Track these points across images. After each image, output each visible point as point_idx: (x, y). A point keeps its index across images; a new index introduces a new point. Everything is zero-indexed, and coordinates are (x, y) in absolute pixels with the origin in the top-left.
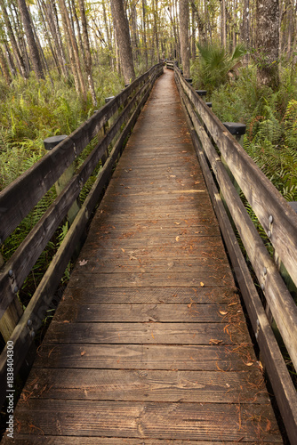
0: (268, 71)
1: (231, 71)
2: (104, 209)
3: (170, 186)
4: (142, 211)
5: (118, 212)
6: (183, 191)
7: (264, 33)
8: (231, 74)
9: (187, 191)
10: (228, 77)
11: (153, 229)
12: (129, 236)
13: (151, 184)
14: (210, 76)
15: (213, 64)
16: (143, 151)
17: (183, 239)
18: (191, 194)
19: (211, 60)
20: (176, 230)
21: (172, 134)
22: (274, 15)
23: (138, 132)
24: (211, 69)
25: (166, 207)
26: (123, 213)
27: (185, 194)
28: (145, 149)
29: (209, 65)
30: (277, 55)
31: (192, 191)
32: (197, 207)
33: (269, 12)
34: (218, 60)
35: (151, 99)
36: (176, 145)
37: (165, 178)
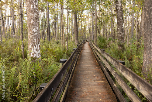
0: (122, 46)
1: (108, 44)
2: (72, 85)
3: (94, 79)
4: (86, 87)
5: (77, 87)
6: (99, 82)
7: (119, 35)
8: (108, 45)
9: (101, 82)
10: (107, 46)
11: (91, 95)
12: (83, 97)
13: (87, 78)
14: (101, 45)
15: (102, 42)
16: (83, 66)
17: (103, 100)
18: (102, 83)
19: (102, 41)
20: (99, 96)
21: (91, 61)
22: (122, 31)
23: (80, 59)
24: (102, 43)
25: (94, 87)
26: (79, 87)
27: (100, 83)
28: (83, 65)
29: (101, 42)
30: (124, 41)
31: (103, 82)
32: (105, 88)
33: (121, 30)
34: (104, 41)
35: (83, 50)
36: (94, 65)
37: (92, 76)
